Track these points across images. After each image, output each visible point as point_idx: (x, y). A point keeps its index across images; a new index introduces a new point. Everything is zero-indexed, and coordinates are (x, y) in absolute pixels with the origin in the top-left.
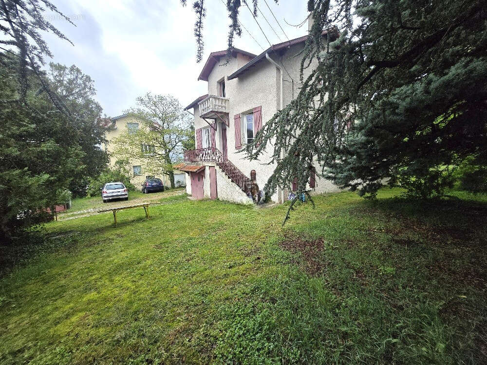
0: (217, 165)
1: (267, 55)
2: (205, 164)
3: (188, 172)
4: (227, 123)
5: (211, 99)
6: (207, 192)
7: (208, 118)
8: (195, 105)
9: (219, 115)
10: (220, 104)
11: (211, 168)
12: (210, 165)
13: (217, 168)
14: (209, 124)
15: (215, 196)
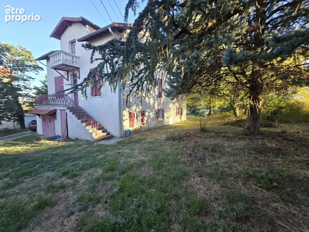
0: (68, 109)
1: (110, 30)
2: (57, 108)
3: (39, 115)
4: (78, 76)
5: (61, 53)
6: (59, 132)
7: (59, 69)
8: (46, 57)
9: (71, 68)
10: (71, 59)
11: (62, 112)
12: (61, 108)
13: (68, 111)
14: (61, 75)
15: (66, 134)
